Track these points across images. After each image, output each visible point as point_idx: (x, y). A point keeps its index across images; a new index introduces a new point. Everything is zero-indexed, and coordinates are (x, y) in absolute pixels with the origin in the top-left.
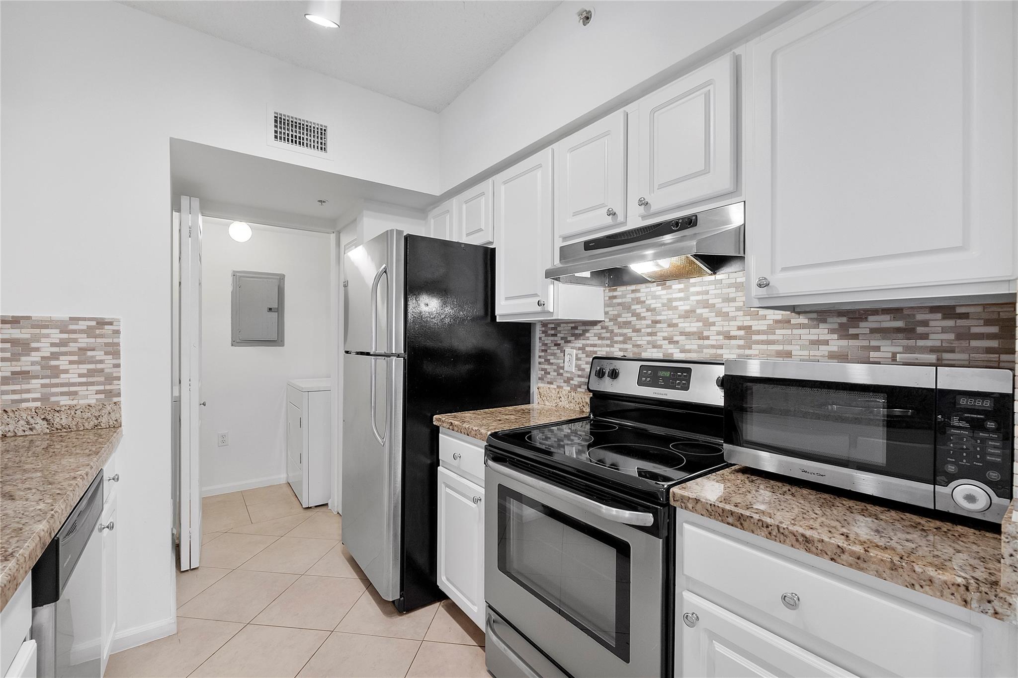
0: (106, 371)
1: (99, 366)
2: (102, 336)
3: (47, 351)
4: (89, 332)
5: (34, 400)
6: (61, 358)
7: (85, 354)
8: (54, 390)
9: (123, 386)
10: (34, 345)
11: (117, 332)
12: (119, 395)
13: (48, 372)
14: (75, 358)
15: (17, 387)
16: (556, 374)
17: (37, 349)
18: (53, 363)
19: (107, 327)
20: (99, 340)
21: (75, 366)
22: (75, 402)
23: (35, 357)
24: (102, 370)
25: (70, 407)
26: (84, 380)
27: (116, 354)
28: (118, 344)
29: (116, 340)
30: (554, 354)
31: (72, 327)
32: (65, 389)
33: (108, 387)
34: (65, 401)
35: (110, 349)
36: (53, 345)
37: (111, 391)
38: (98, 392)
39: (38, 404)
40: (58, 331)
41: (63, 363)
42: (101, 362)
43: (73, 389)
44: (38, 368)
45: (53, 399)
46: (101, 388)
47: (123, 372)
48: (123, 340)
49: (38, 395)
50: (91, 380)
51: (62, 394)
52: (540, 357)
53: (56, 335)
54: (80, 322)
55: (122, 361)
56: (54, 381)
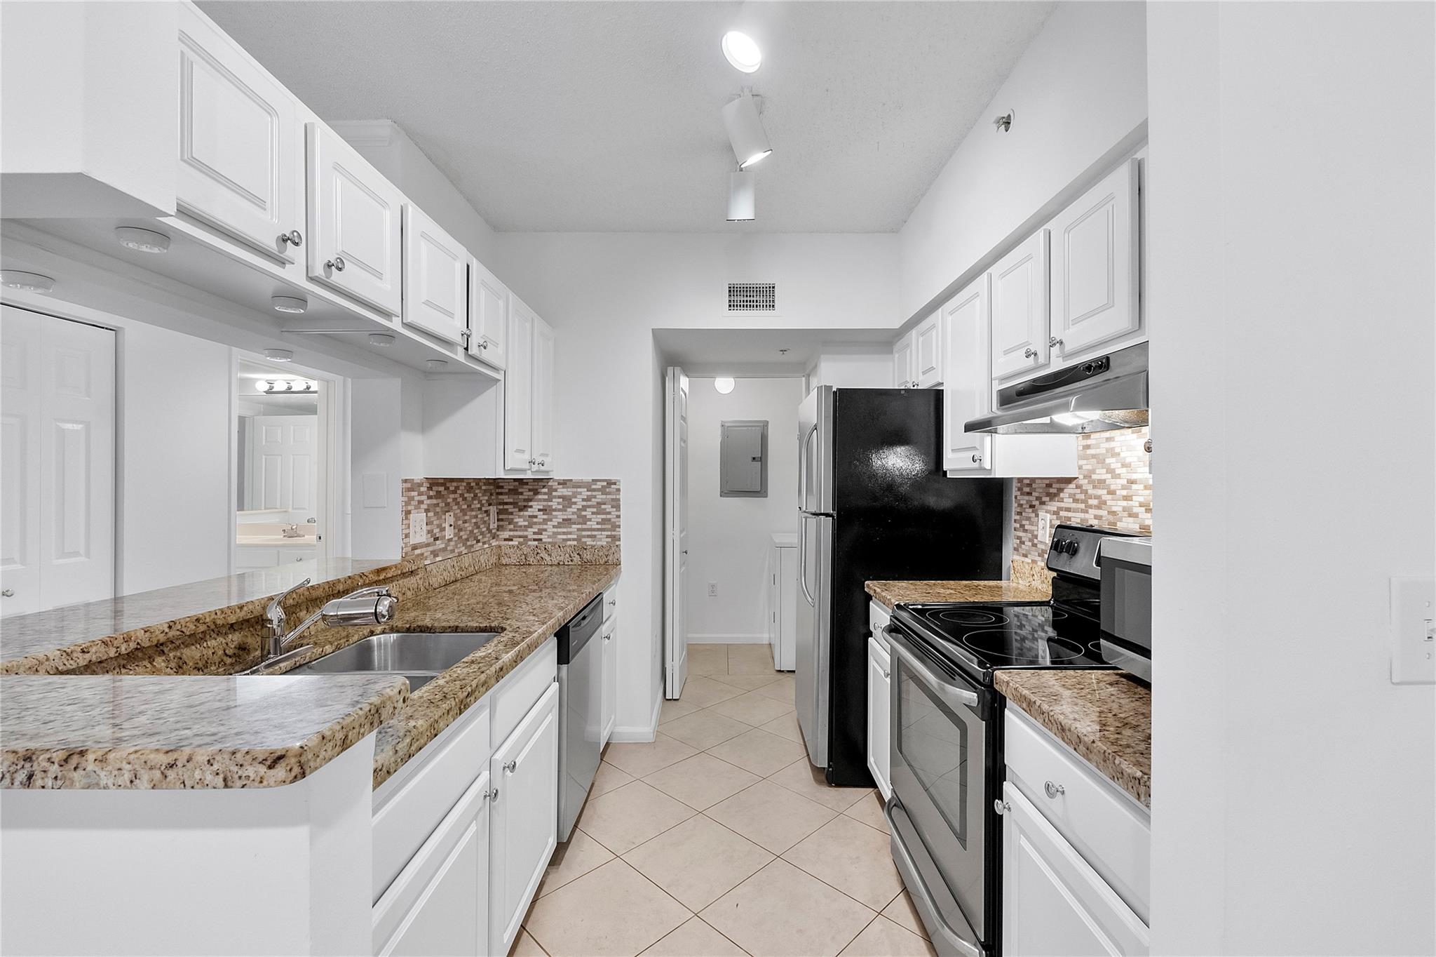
0: (612, 520)
1: (608, 516)
2: (609, 493)
3: (580, 504)
4: (602, 490)
5: (574, 540)
6: (588, 510)
7: (600, 507)
8: (584, 533)
9: (622, 532)
10: (574, 500)
11: (618, 490)
12: (619, 540)
13: (581, 520)
14: (595, 510)
15: (565, 530)
16: (1030, 544)
17: (575, 503)
18: (584, 513)
19: (613, 486)
20: (608, 497)
21: (594, 516)
22: (594, 543)
23: (574, 509)
24: (610, 520)
25: (593, 546)
26: (599, 526)
27: (618, 507)
28: (619, 500)
29: (618, 497)
30: (1028, 519)
31: (593, 487)
32: (589, 533)
33: (613, 533)
34: (589, 542)
35: (614, 503)
36: (583, 500)
37: (614, 536)
38: (608, 537)
39: (575, 543)
40: (586, 490)
41: (588, 513)
42: (609, 513)
43: (594, 533)
44: (576, 516)
45: (584, 540)
46: (609, 533)
47: (622, 522)
48: (622, 496)
49: (575, 537)
50: (604, 527)
51: (589, 536)
52: (1015, 521)
53: (585, 493)
54: (598, 483)
55: (622, 513)
56: (584, 526)
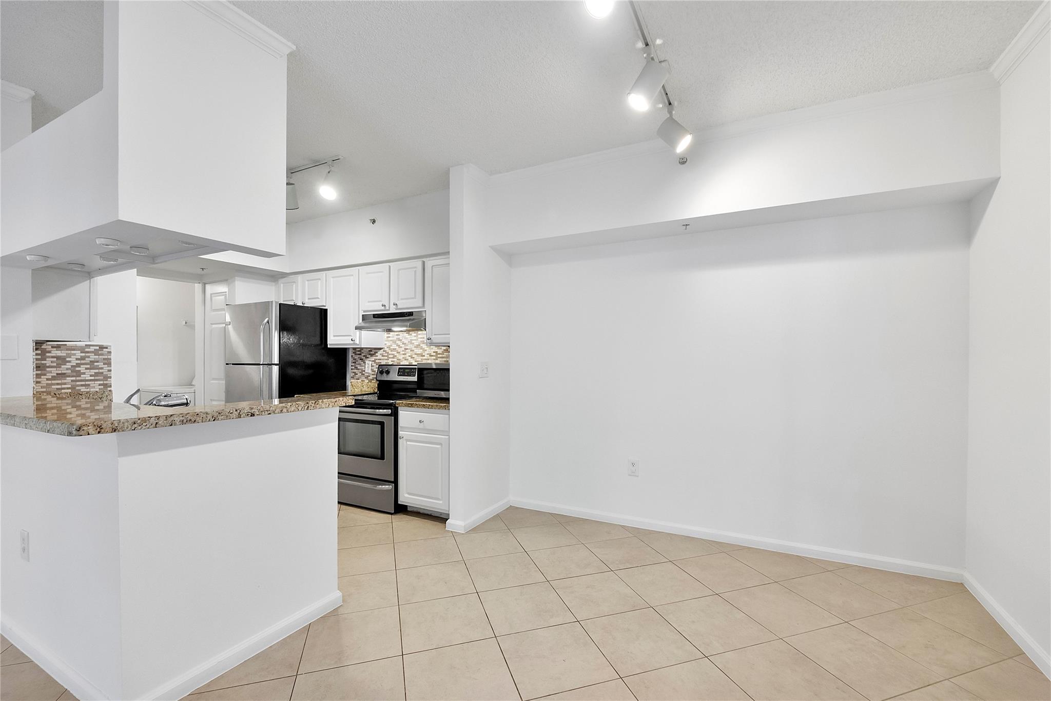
0: (104, 373)
1: (101, 371)
2: (102, 355)
3: (74, 363)
4: (95, 353)
5: (68, 388)
6: (82, 366)
7: (93, 364)
8: (78, 383)
9: (113, 381)
10: (68, 359)
11: (110, 352)
12: (111, 386)
13: (75, 374)
14: (88, 366)
15: (60, 382)
16: (361, 374)
17: (70, 362)
18: (77, 369)
19: (104, 350)
20: (100, 357)
21: (88, 371)
22: (88, 390)
23: (68, 365)
24: (102, 373)
25: (87, 393)
26: (93, 378)
27: (109, 364)
28: (111, 359)
29: (109, 357)
30: (360, 364)
31: (87, 350)
32: (83, 383)
33: (105, 382)
34: (83, 389)
35: (106, 361)
36: (77, 359)
37: (106, 384)
38: (100, 385)
39: (70, 391)
40: (80, 352)
41: (82, 369)
42: (102, 368)
43: (87, 383)
44: (70, 371)
45: (77, 388)
46: (102, 382)
47: (113, 374)
48: (112, 357)
49: (70, 386)
50: (96, 378)
51: (82, 385)
52: (352, 366)
53: (79, 354)
54: (91, 347)
55: (112, 368)
56: (78, 378)
